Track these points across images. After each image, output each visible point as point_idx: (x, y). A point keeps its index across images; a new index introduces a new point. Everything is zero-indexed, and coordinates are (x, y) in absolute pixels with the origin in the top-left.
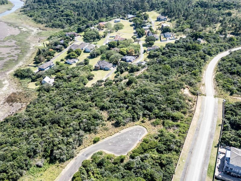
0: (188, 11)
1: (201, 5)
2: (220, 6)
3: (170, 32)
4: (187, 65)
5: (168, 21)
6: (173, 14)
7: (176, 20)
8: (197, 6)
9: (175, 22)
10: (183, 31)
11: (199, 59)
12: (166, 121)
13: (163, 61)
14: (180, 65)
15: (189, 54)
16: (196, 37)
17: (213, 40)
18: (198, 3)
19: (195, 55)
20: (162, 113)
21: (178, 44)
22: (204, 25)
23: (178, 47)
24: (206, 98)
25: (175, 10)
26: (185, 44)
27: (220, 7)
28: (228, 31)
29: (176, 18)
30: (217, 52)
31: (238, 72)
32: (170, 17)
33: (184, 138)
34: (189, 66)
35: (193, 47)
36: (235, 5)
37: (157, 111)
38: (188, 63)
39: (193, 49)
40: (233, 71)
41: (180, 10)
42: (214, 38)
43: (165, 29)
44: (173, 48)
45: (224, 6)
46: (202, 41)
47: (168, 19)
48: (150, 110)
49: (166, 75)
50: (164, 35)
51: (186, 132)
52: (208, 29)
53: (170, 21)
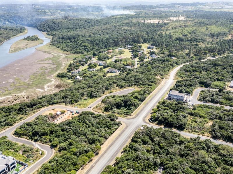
0: (168, 43)
1: (179, 40)
2: (191, 40)
3: (155, 54)
4: (162, 68)
5: (155, 49)
6: (158, 44)
7: (160, 48)
8: (176, 40)
9: (159, 49)
10: (163, 54)
11: (169, 65)
12: (145, 86)
13: (148, 66)
14: (157, 68)
15: (164, 63)
16: (170, 56)
17: (181, 57)
18: (177, 39)
19: (167, 64)
20: (143, 83)
21: (158, 59)
22: (178, 50)
23: (158, 60)
24: (169, 80)
25: (160, 42)
26: (162, 59)
27: (192, 41)
29: (160, 47)
30: (182, 63)
31: (189, 70)
32: (156, 46)
33: (153, 91)
34: (163, 68)
36: (202, 40)
37: (141, 83)
38: (162, 67)
39: (167, 61)
40: (187, 70)
41: (163, 42)
42: (182, 57)
43: (152, 52)
44: (155, 61)
45: (195, 41)
46: (174, 58)
47: (155, 48)
48: (138, 82)
49: (148, 71)
50: (151, 56)
51: (154, 89)
52: (180, 53)
53: (156, 49)
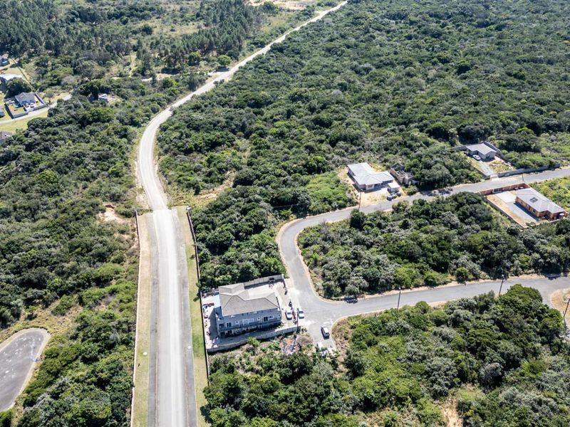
0: (54, 35)
1: (80, 17)
2: (122, 14)
3: (28, 90)
4: (94, 159)
5: (12, 67)
6: (18, 47)
7: (33, 61)
8: (73, 21)
9: (32, 64)
10: (59, 83)
11: (116, 139)
12: (85, 293)
13: (34, 164)
14: (78, 164)
15: (91, 133)
16: (92, 92)
17: (130, 91)
18: (73, 13)
19: (104, 133)
20: (71, 281)
21: (58, 117)
22: (103, 62)
23: (60, 124)
24: (154, 215)
25: (21, 36)
26: (73, 113)
27: (125, 18)
28: (156, 68)
29: (30, 56)
30: (148, 116)
31: (196, 146)
32: (14, 54)
33: (134, 310)
34: (99, 159)
35: (93, 115)
36: (151, 10)
37: (57, 280)
38: (94, 155)
39: (96, 121)
40: (188, 146)
41: (33, 35)
42: (133, 88)
43: (12, 86)
44: (49, 129)
45: (132, 15)
46: (111, 99)
47: (12, 61)
48: (40, 284)
49: (52, 194)
50: (17, 102)
51: (134, 297)
52: (114, 69)
53: (19, 65)
